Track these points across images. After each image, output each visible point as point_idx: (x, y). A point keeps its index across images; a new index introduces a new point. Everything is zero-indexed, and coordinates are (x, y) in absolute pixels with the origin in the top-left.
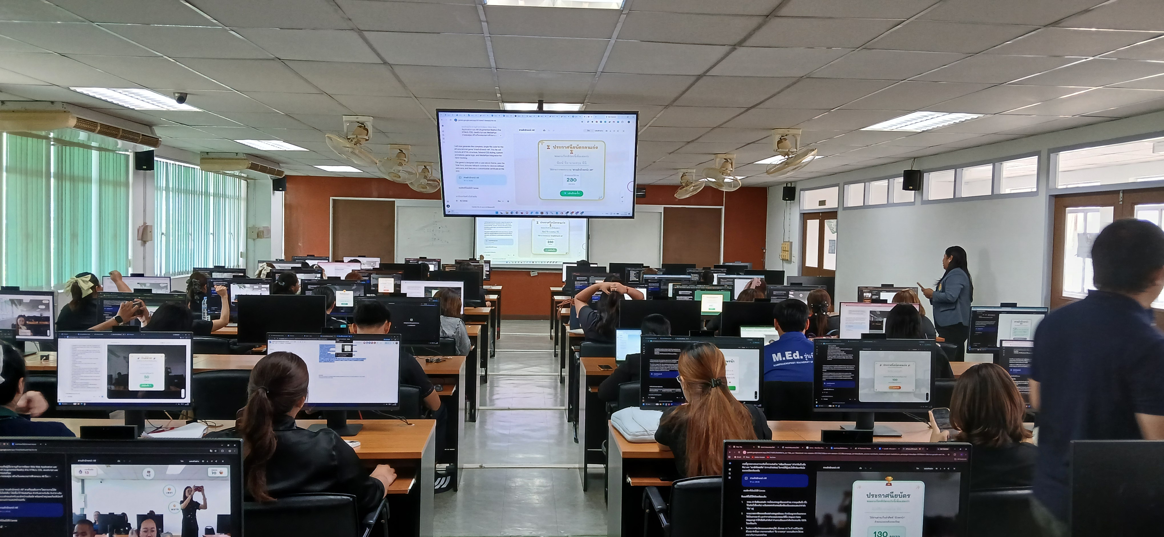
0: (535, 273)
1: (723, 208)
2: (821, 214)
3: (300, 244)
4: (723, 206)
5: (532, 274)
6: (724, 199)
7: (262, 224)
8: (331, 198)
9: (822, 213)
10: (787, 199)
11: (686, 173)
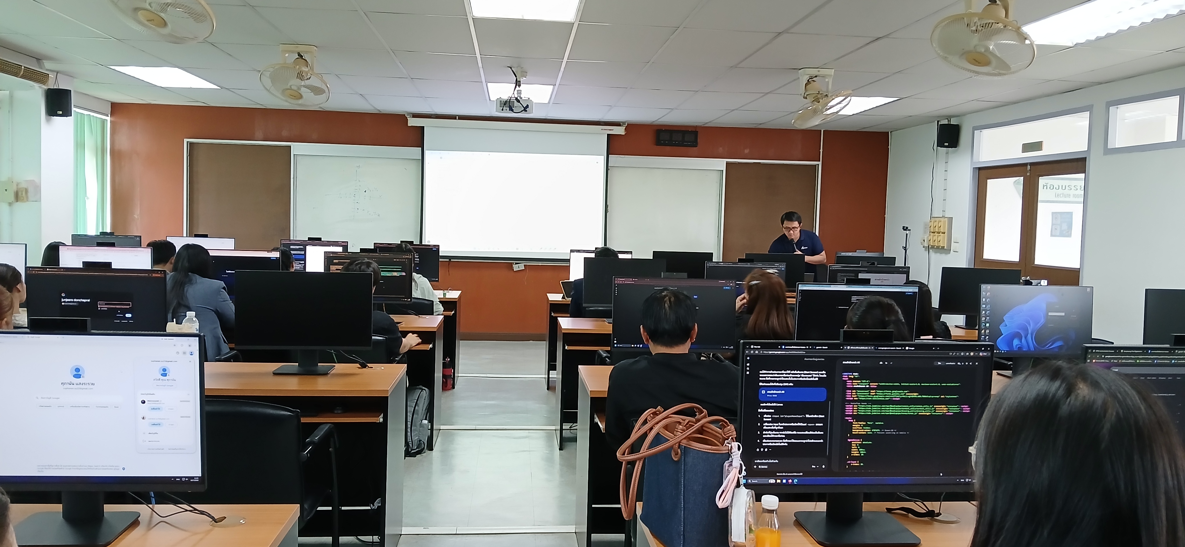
0: (521, 267)
1: (820, 163)
2: (1029, 167)
3: (136, 216)
4: (820, 161)
5: (516, 268)
6: (821, 150)
7: (24, 176)
8: (186, 140)
9: (1032, 164)
10: (946, 144)
11: (816, 77)
